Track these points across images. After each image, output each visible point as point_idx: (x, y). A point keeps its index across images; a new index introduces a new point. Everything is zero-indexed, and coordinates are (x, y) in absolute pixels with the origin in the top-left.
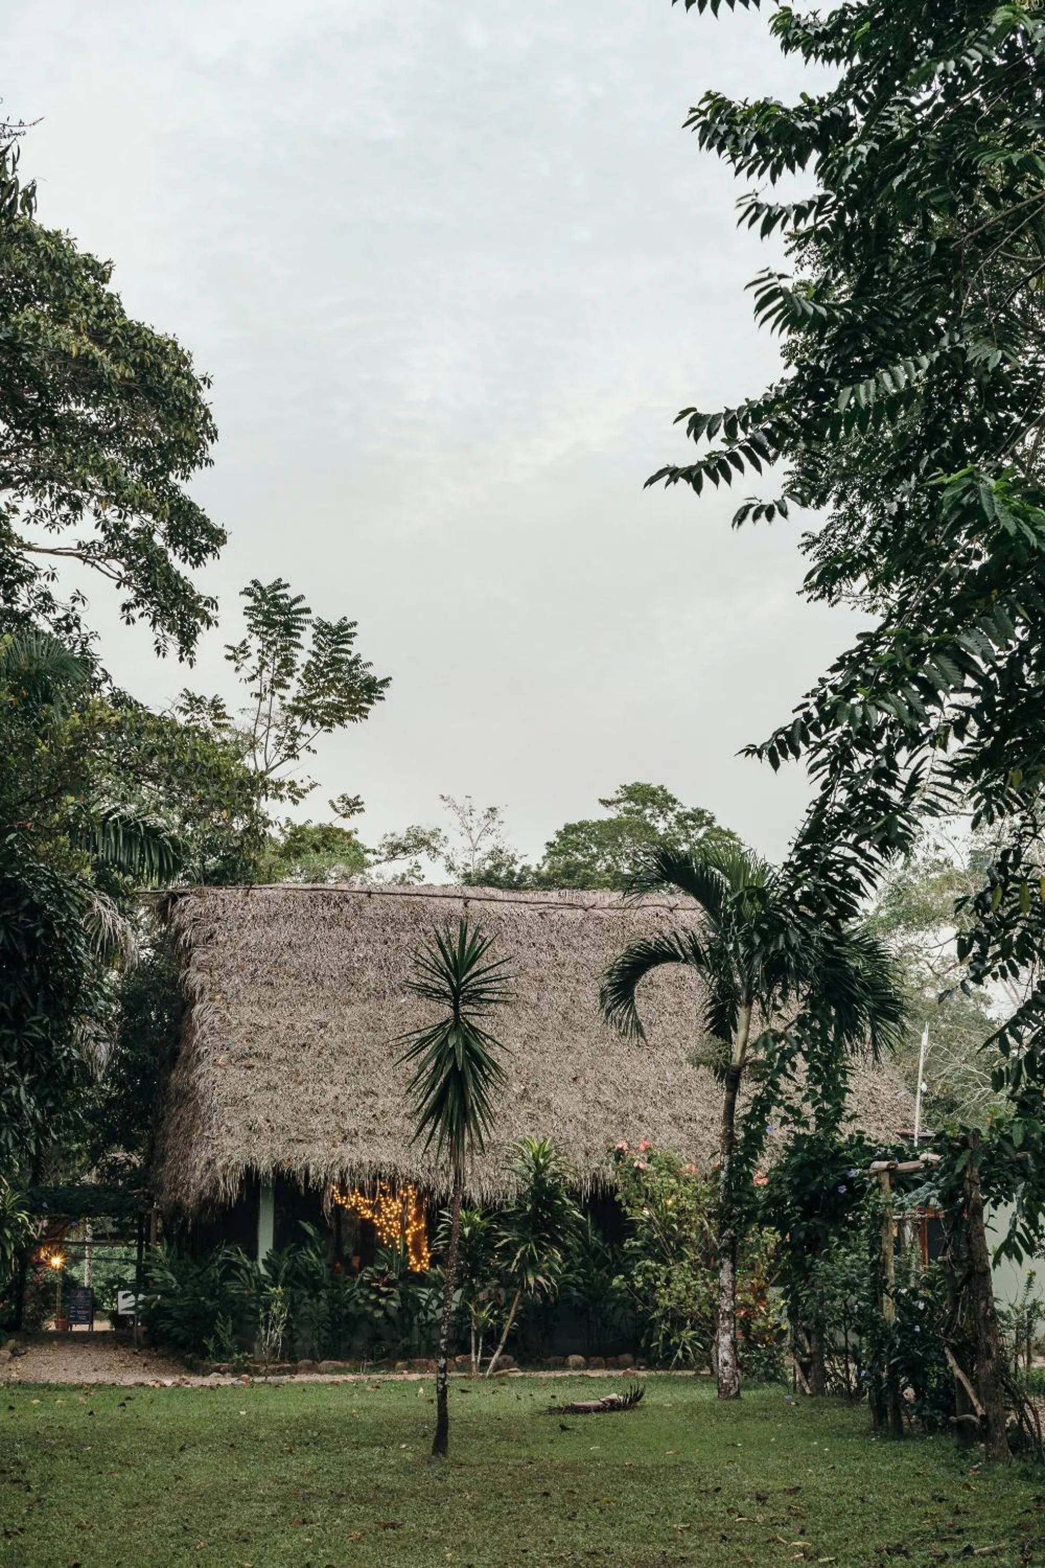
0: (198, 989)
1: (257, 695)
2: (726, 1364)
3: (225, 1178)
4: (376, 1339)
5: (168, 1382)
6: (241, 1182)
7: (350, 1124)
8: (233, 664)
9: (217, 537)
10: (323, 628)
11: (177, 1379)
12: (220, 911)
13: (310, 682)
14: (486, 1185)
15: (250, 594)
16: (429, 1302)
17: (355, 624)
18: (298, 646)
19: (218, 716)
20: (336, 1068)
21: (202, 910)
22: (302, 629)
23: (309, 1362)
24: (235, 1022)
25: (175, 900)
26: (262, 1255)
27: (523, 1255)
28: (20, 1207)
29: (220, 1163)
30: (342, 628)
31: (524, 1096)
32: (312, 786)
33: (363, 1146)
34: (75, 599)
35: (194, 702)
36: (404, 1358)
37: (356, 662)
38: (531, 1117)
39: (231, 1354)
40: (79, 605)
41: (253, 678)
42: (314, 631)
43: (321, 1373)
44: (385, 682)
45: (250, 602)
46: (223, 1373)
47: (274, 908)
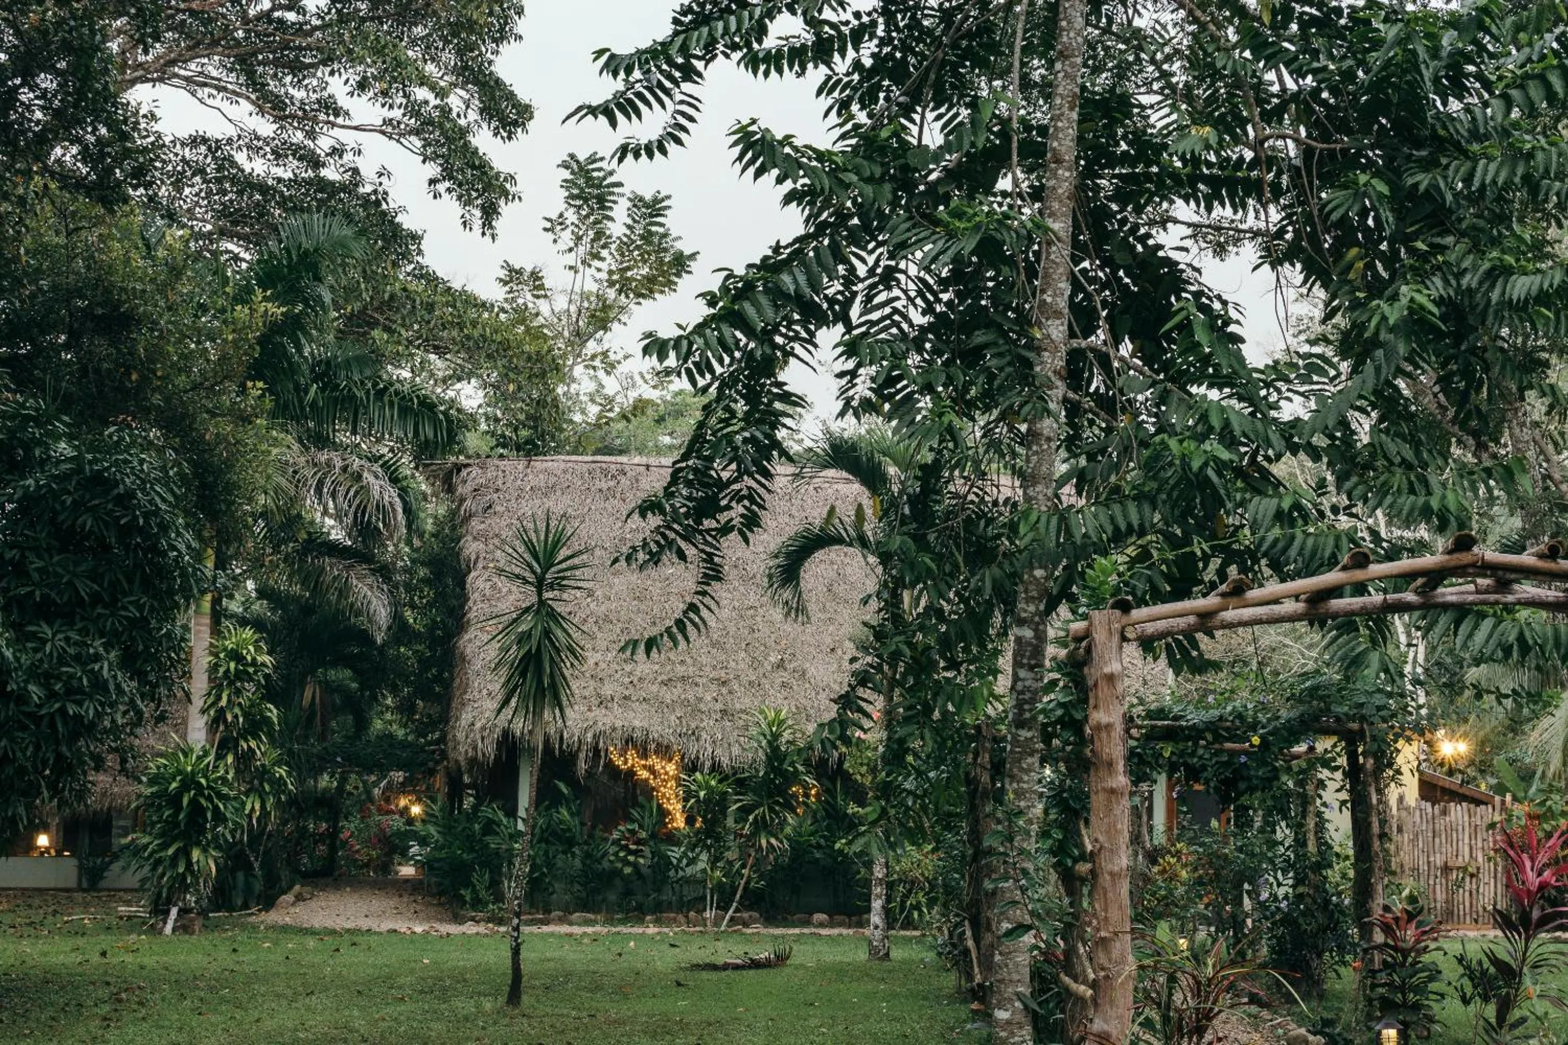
0: (473, 558)
1: (571, 268)
2: (876, 927)
3: (483, 738)
4: (628, 893)
5: (419, 929)
6: (498, 742)
7: (608, 690)
8: (550, 236)
9: (524, 113)
10: (637, 201)
11: (426, 927)
12: (500, 482)
13: (622, 255)
14: (736, 750)
15: (567, 167)
16: (680, 860)
17: (669, 197)
18: (611, 219)
19: (537, 288)
20: (599, 635)
21: (483, 481)
22: (615, 202)
23: (561, 913)
24: (505, 590)
25: (459, 471)
26: (522, 813)
27: (756, 818)
28: (278, 763)
29: (478, 725)
30: (656, 201)
31: (780, 665)
32: (626, 357)
33: (617, 710)
34: (381, 175)
35: (513, 275)
36: (653, 913)
37: (665, 235)
38: (784, 685)
39: (487, 904)
40: (384, 179)
41: (571, 250)
42: (629, 204)
43: (571, 924)
44: (693, 256)
45: (567, 175)
46: (478, 922)
47: (553, 479)
